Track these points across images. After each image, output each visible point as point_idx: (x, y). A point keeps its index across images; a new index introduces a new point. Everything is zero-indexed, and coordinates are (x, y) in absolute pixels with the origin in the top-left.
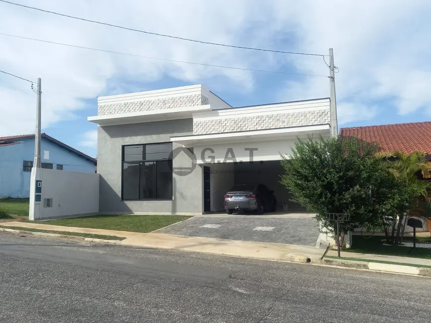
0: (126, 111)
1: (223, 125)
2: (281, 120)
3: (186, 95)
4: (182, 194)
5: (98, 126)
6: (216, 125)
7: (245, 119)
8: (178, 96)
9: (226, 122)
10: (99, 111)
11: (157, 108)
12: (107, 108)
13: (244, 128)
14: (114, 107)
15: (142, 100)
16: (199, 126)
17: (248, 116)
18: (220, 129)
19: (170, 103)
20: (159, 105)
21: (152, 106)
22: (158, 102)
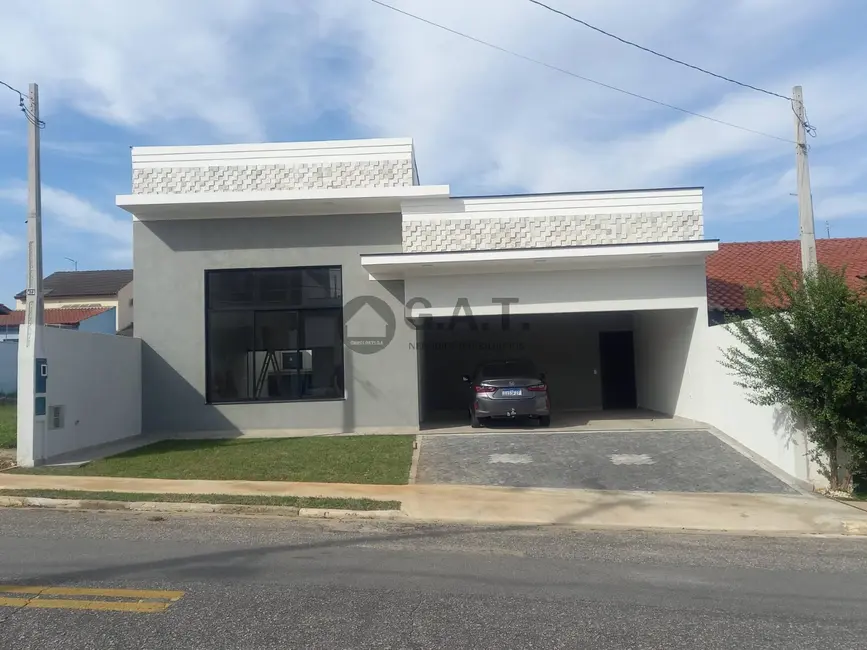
0: (216, 187)
1: (474, 232)
2: (603, 226)
3: (374, 159)
4: (367, 385)
5: (135, 219)
6: (458, 231)
7: (524, 222)
8: (355, 160)
9: (482, 226)
10: (136, 182)
11: (300, 185)
12: (161, 176)
13: (524, 241)
14: (180, 175)
15: (260, 164)
16: (418, 233)
17: (532, 215)
18: (468, 241)
19: (334, 175)
20: (305, 179)
21: (286, 180)
22: (301, 171)
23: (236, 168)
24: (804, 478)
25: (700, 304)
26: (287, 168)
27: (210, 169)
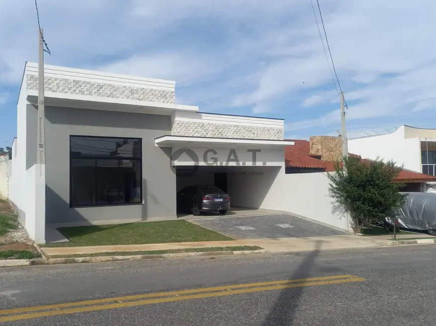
0: (77, 91)
1: (205, 129)
2: (252, 131)
3: (158, 88)
4: (154, 197)
5: (28, 103)
6: (199, 128)
7: (225, 126)
8: (149, 88)
9: (209, 126)
11: (122, 96)
14: (56, 82)
15: (102, 82)
18: (202, 133)
19: (140, 94)
20: (125, 93)
21: (115, 93)
22: (124, 89)
23: (89, 83)
24: (347, 229)
25: (283, 164)
26: (116, 87)
27: (74, 81)
